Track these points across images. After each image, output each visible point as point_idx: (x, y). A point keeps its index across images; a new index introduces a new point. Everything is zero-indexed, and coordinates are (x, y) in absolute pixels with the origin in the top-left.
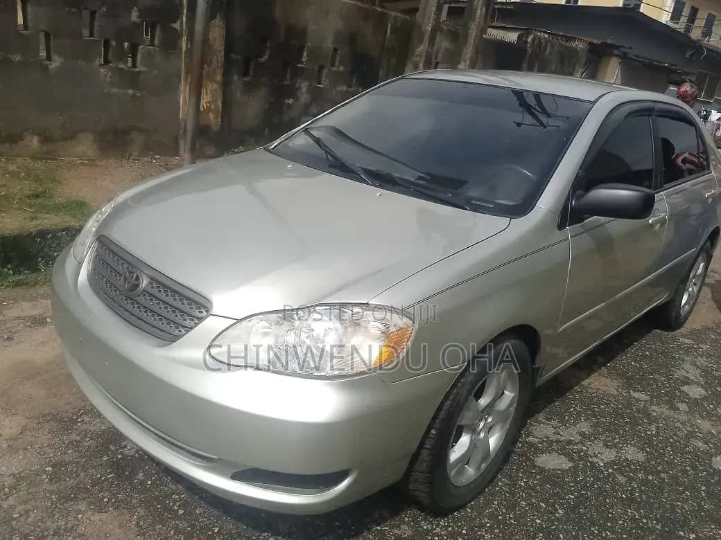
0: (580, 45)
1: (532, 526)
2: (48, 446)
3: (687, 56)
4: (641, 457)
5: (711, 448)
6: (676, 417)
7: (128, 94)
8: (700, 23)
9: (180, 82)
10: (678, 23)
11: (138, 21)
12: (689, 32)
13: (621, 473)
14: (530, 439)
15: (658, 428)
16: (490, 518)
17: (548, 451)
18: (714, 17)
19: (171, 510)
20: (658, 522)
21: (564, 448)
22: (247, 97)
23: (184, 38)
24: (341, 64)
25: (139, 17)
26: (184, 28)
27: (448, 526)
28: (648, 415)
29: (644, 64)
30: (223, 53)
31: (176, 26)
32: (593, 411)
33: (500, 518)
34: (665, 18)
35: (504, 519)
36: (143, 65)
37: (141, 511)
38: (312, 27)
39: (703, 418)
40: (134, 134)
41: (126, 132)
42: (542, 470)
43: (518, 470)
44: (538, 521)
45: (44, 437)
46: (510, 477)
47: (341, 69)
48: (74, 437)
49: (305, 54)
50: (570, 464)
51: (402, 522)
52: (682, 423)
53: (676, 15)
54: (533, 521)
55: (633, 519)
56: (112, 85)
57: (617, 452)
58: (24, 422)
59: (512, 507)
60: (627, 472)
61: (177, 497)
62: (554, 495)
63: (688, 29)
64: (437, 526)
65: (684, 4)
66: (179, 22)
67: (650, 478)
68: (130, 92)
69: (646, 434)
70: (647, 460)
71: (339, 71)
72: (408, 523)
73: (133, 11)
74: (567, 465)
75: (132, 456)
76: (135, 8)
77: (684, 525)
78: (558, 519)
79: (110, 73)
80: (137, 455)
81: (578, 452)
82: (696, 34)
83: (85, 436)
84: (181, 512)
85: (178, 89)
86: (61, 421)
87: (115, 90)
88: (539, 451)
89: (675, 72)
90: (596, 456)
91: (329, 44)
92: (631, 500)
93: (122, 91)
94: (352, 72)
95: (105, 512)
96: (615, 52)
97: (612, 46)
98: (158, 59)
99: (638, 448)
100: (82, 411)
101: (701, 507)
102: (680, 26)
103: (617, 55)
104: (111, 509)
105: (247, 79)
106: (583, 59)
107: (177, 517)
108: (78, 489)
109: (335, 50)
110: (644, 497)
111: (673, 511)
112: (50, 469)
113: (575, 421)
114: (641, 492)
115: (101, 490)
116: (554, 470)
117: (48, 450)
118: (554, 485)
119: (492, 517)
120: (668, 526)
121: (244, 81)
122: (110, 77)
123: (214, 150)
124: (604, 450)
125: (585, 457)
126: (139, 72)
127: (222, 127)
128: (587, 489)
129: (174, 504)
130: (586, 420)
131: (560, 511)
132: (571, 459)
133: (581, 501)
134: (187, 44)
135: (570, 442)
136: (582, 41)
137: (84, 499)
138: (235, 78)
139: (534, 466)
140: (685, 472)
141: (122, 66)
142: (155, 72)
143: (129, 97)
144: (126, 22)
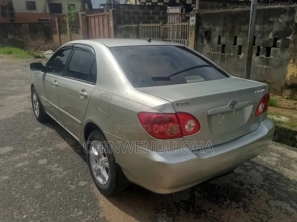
11: (272, 38)
25: (272, 36)
31: (289, 38)
36: (272, 56)
56: (259, 63)
66: (291, 36)
68: (265, 66)
73: (271, 34)
87: (259, 65)
93: (262, 66)
98: (279, 53)
122: (259, 60)
126: (270, 59)
141: (264, 56)
142: (277, 58)
143: (264, 68)
144: (267, 39)
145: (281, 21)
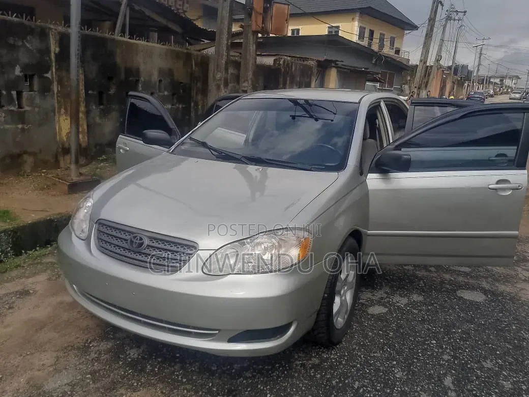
0: (312, 63)
1: (379, 344)
2: (80, 364)
3: (373, 62)
4: (421, 298)
5: (454, 287)
6: (431, 275)
7: (18, 128)
8: (376, 41)
9: (55, 115)
10: (363, 41)
11: (21, 74)
12: (370, 46)
13: (415, 309)
14: (361, 301)
15: (424, 282)
16: (356, 345)
17: (373, 305)
18: (384, 35)
19: (178, 381)
20: (441, 328)
21: (380, 302)
22: (104, 120)
23: (55, 84)
24: (165, 90)
25: (21, 72)
26: (54, 76)
27: (337, 353)
28: (417, 277)
29: (351, 71)
30: (84, 91)
31: (48, 75)
32: (387, 279)
33: (362, 343)
34: (355, 39)
35: (364, 344)
36: (27, 106)
37: (160, 385)
38: (142, 68)
39: (445, 273)
40: (25, 157)
41: (19, 156)
42: (373, 316)
43: (361, 317)
44: (381, 341)
45: (73, 360)
46: (358, 323)
47: (166, 93)
48: (93, 355)
49: (140, 86)
50: (387, 309)
51: (312, 356)
52: (435, 278)
53: (361, 36)
54: (379, 341)
55: (429, 329)
56: (6, 123)
57: (408, 298)
58: (55, 354)
59: (366, 336)
60: (416, 307)
61: (178, 373)
62: (385, 326)
63: (370, 44)
64: (331, 354)
65: (365, 28)
66: (50, 72)
67: (429, 308)
68: (20, 126)
69: (419, 286)
70: (425, 299)
71: (164, 95)
72: (315, 357)
73: (17, 68)
74: (385, 310)
75: (137, 358)
76: (18, 66)
77: (454, 326)
78: (391, 338)
79: (3, 114)
80: (140, 357)
81: (389, 302)
82: (375, 47)
83: (100, 354)
84: (184, 380)
85: (54, 120)
86: (78, 348)
87: (8, 126)
88: (367, 306)
89: (368, 73)
90: (398, 302)
91: (155, 77)
92: (424, 320)
93: (14, 126)
94: (173, 95)
95: (138, 391)
96: (333, 65)
97: (331, 61)
98: (38, 100)
99: (418, 294)
100: (89, 340)
101: (459, 316)
102: (365, 43)
103: (334, 67)
104: (141, 388)
105: (102, 107)
106: (315, 71)
107: (183, 384)
108: (113, 383)
109: (160, 81)
110: (430, 317)
111: (446, 321)
112: (89, 376)
113: (380, 287)
114: (428, 315)
115: (129, 380)
116: (379, 314)
117: (81, 366)
118: (382, 321)
119: (358, 344)
120: (447, 329)
121: (100, 109)
122: (4, 117)
123: (85, 160)
124: (401, 299)
125: (393, 304)
126: (25, 111)
127: (88, 142)
128: (400, 320)
129: (178, 378)
130: (386, 285)
131: (391, 333)
132: (386, 307)
133: (399, 327)
134: (58, 87)
135: (382, 298)
136: (313, 60)
137: (121, 387)
138: (94, 107)
139: (368, 314)
140: (445, 301)
141: (12, 108)
142: (37, 109)
143: (19, 130)
144: (12, 77)
145: (31, 48)
